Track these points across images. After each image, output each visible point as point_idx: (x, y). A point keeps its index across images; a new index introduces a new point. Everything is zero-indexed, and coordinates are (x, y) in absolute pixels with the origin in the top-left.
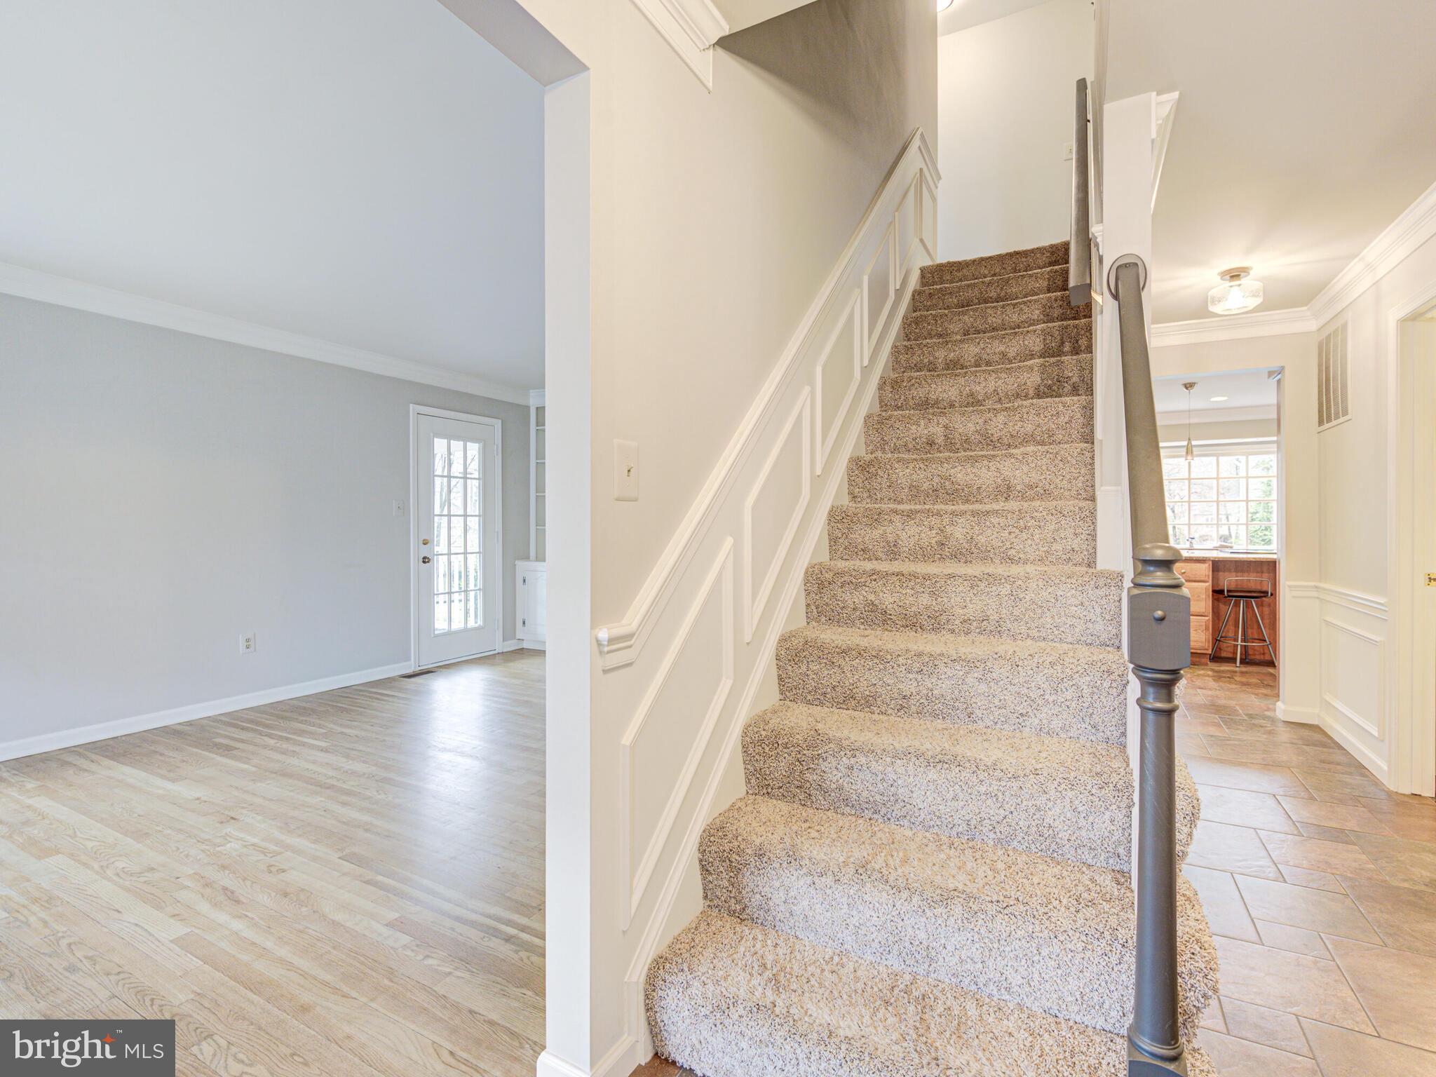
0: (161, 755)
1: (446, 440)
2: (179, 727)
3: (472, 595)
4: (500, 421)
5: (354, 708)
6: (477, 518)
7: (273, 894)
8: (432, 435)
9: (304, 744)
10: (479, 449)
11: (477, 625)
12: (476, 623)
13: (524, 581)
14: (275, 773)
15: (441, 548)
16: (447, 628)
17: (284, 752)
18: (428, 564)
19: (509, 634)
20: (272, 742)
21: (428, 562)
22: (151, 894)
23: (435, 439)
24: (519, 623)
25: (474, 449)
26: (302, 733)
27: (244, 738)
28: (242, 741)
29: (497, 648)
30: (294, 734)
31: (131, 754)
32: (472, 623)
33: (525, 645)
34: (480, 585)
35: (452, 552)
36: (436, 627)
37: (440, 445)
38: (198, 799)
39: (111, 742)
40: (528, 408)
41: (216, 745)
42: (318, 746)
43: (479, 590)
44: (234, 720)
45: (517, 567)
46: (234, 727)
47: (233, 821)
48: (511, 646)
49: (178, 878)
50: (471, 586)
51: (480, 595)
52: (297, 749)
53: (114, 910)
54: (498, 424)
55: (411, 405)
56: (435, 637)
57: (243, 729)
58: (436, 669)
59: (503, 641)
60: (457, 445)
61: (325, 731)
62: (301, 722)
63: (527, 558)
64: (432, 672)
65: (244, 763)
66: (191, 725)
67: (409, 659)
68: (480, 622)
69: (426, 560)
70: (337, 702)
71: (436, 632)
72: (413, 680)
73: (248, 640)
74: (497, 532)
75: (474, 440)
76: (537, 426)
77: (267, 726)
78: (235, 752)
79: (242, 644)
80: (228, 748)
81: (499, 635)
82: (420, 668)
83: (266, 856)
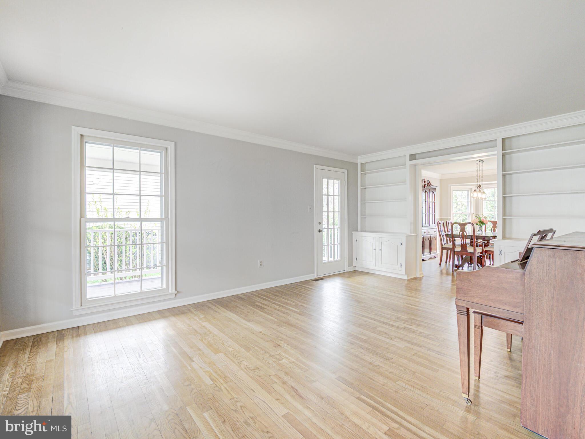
0: (240, 308)
1: (327, 180)
2: (240, 296)
3: (336, 246)
4: (347, 170)
5: (301, 294)
6: (338, 213)
7: (316, 397)
8: (322, 177)
9: (290, 310)
10: (339, 182)
11: (338, 260)
12: (338, 258)
13: (357, 241)
14: (285, 323)
15: (325, 226)
16: (327, 260)
17: (284, 313)
18: (320, 232)
19: (350, 264)
20: (277, 307)
21: (321, 232)
22: (262, 383)
23: (323, 179)
24: (354, 259)
25: (337, 182)
26: (287, 304)
27: (266, 304)
28: (265, 305)
29: (346, 270)
30: (284, 304)
31: (229, 306)
32: (336, 259)
33: (357, 269)
34: (339, 242)
35: (329, 228)
36: (323, 260)
37: (325, 181)
38: (261, 332)
39: (221, 300)
40: (357, 164)
41: (257, 306)
42: (296, 311)
43: (339, 244)
44: (258, 294)
45: (353, 234)
46: (261, 298)
47: (279, 347)
48: (351, 269)
49: (270, 376)
50: (336, 243)
51: (339, 246)
52: (288, 311)
53: (251, 389)
54: (346, 172)
55: (315, 165)
56: (323, 264)
57: (264, 299)
58: (324, 278)
59: (348, 267)
60: (331, 181)
61: (295, 304)
62: (284, 298)
63: (357, 230)
64: (324, 279)
65: (271, 316)
66: (244, 295)
67: (313, 273)
68: (339, 258)
69: (320, 231)
70: (293, 290)
71: (324, 262)
72: (317, 282)
73: (261, 262)
74: (346, 219)
75: (337, 179)
76: (361, 172)
77: (272, 299)
78: (265, 310)
79: (259, 264)
80: (262, 308)
81: (346, 264)
82: (318, 277)
83: (302, 370)
